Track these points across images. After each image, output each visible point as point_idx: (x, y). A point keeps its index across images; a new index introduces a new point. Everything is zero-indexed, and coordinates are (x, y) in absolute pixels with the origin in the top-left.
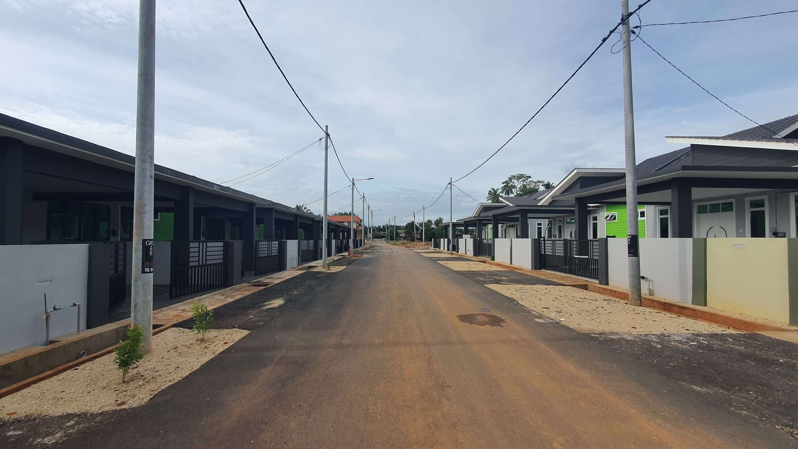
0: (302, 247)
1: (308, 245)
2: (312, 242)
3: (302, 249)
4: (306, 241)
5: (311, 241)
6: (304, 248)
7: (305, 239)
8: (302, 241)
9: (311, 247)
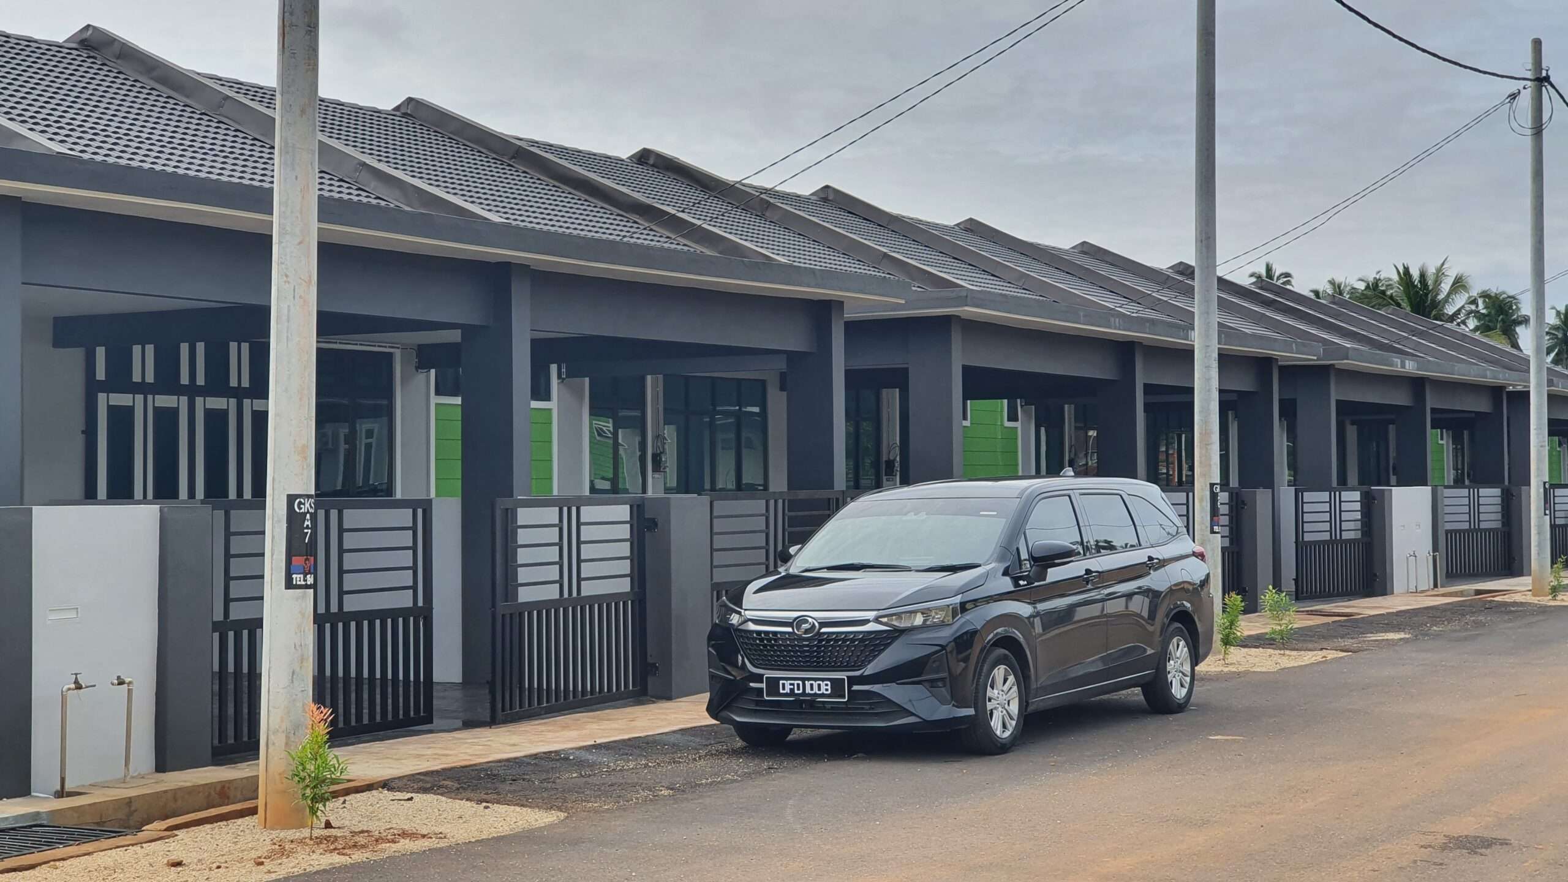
0: (1447, 518)
1: (1475, 508)
2: (1490, 496)
3: (1449, 526)
4: (1465, 492)
5: (1483, 491)
6: (1457, 519)
7: (1458, 483)
8: (1446, 490)
9: (1491, 517)
